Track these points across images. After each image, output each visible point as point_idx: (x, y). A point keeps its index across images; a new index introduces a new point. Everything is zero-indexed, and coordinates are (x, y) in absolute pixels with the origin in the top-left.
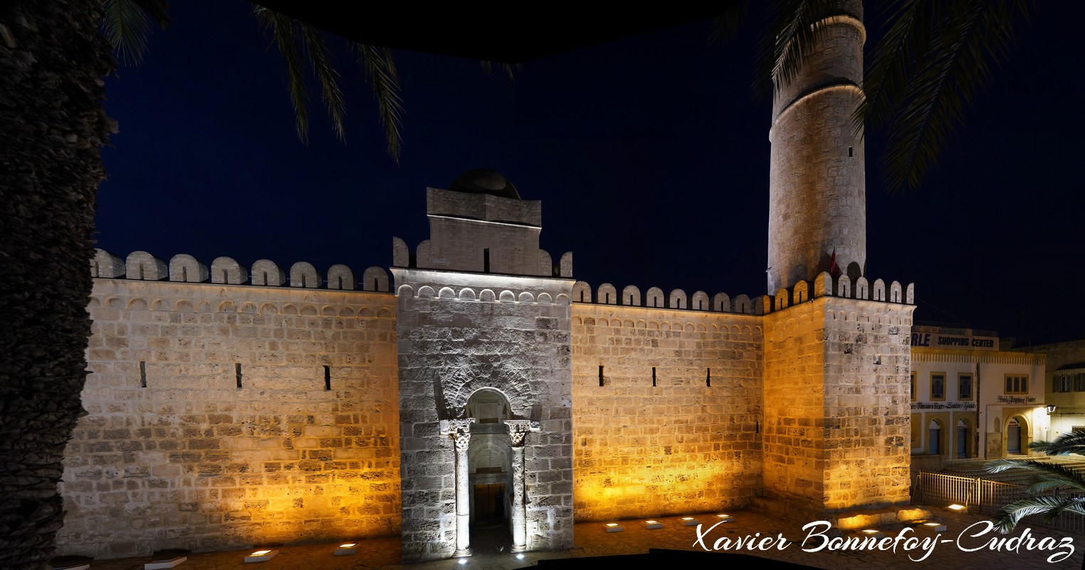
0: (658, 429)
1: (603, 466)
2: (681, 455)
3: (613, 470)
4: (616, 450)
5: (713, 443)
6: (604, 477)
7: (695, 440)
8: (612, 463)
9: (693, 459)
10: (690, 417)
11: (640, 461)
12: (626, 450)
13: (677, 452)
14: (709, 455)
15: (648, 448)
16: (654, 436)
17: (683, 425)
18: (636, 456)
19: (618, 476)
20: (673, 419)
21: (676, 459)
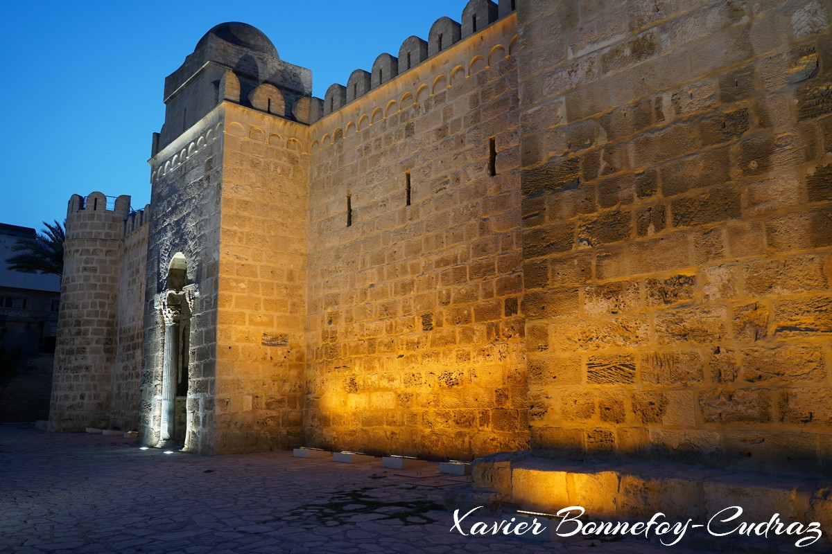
0: (412, 283)
1: (348, 355)
2: (446, 329)
3: (358, 363)
4: (362, 327)
5: (503, 298)
6: (347, 374)
7: (470, 296)
8: (356, 350)
9: (467, 338)
10: (459, 249)
11: (390, 346)
12: (372, 326)
13: (441, 326)
14: (497, 326)
15: (399, 321)
16: (407, 296)
17: (450, 268)
18: (383, 337)
19: (364, 373)
20: (434, 258)
21: (440, 339)
